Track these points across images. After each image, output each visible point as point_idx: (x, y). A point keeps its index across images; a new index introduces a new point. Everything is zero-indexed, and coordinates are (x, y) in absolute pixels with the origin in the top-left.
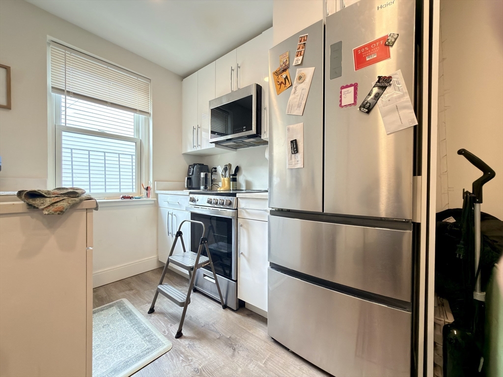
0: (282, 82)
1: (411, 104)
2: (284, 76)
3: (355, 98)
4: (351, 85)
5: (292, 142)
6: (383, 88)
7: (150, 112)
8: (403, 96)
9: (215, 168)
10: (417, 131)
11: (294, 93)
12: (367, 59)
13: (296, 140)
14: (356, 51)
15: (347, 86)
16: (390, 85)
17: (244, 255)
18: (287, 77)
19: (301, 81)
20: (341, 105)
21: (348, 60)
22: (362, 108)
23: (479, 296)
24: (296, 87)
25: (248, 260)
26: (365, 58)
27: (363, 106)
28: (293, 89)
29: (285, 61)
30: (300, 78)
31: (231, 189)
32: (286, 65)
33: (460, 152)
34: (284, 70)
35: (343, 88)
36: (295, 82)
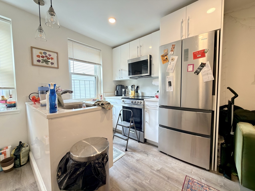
0: (165, 60)
1: (212, 73)
2: (166, 58)
3: (193, 69)
4: (192, 65)
5: (169, 82)
6: (203, 67)
7: (101, 64)
8: (210, 70)
9: (127, 87)
10: (214, 82)
11: (170, 64)
12: (198, 56)
13: (170, 81)
14: (194, 53)
15: (190, 65)
16: (205, 66)
17: (147, 122)
18: (167, 58)
19: (172, 61)
20: (188, 71)
21: (191, 56)
22: (195, 73)
23: (232, 133)
24: (170, 63)
25: (149, 124)
26: (197, 56)
27: (196, 72)
28: (169, 63)
29: (166, 52)
30: (172, 59)
31: (136, 96)
32: (166, 54)
33: (228, 88)
34: (166, 56)
35: (189, 65)
36: (170, 61)
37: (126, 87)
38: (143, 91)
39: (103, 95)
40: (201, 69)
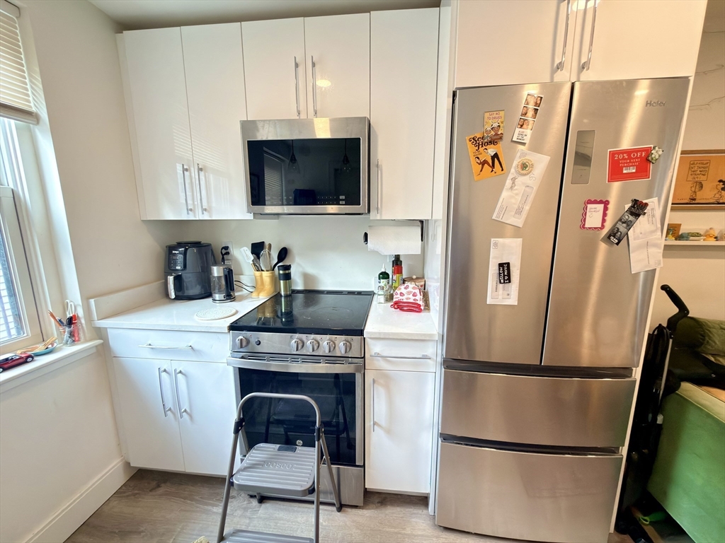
0: (485, 162)
2: (491, 151)
3: (604, 221)
4: (601, 202)
5: (501, 265)
6: (637, 215)
8: (655, 231)
9: (226, 248)
11: (512, 188)
12: (625, 172)
13: (508, 264)
14: (613, 154)
15: (595, 202)
16: (645, 214)
17: (379, 425)
18: (496, 156)
19: (524, 172)
20: (583, 227)
21: (600, 166)
22: (612, 238)
24: (514, 180)
26: (622, 167)
27: (613, 235)
28: (509, 182)
29: (495, 125)
30: (524, 166)
31: (283, 293)
32: (496, 134)
33: (663, 287)
34: (493, 142)
35: (590, 202)
36: (513, 170)
37: (224, 251)
38: (311, 270)
39: (80, 313)
40: (629, 225)
